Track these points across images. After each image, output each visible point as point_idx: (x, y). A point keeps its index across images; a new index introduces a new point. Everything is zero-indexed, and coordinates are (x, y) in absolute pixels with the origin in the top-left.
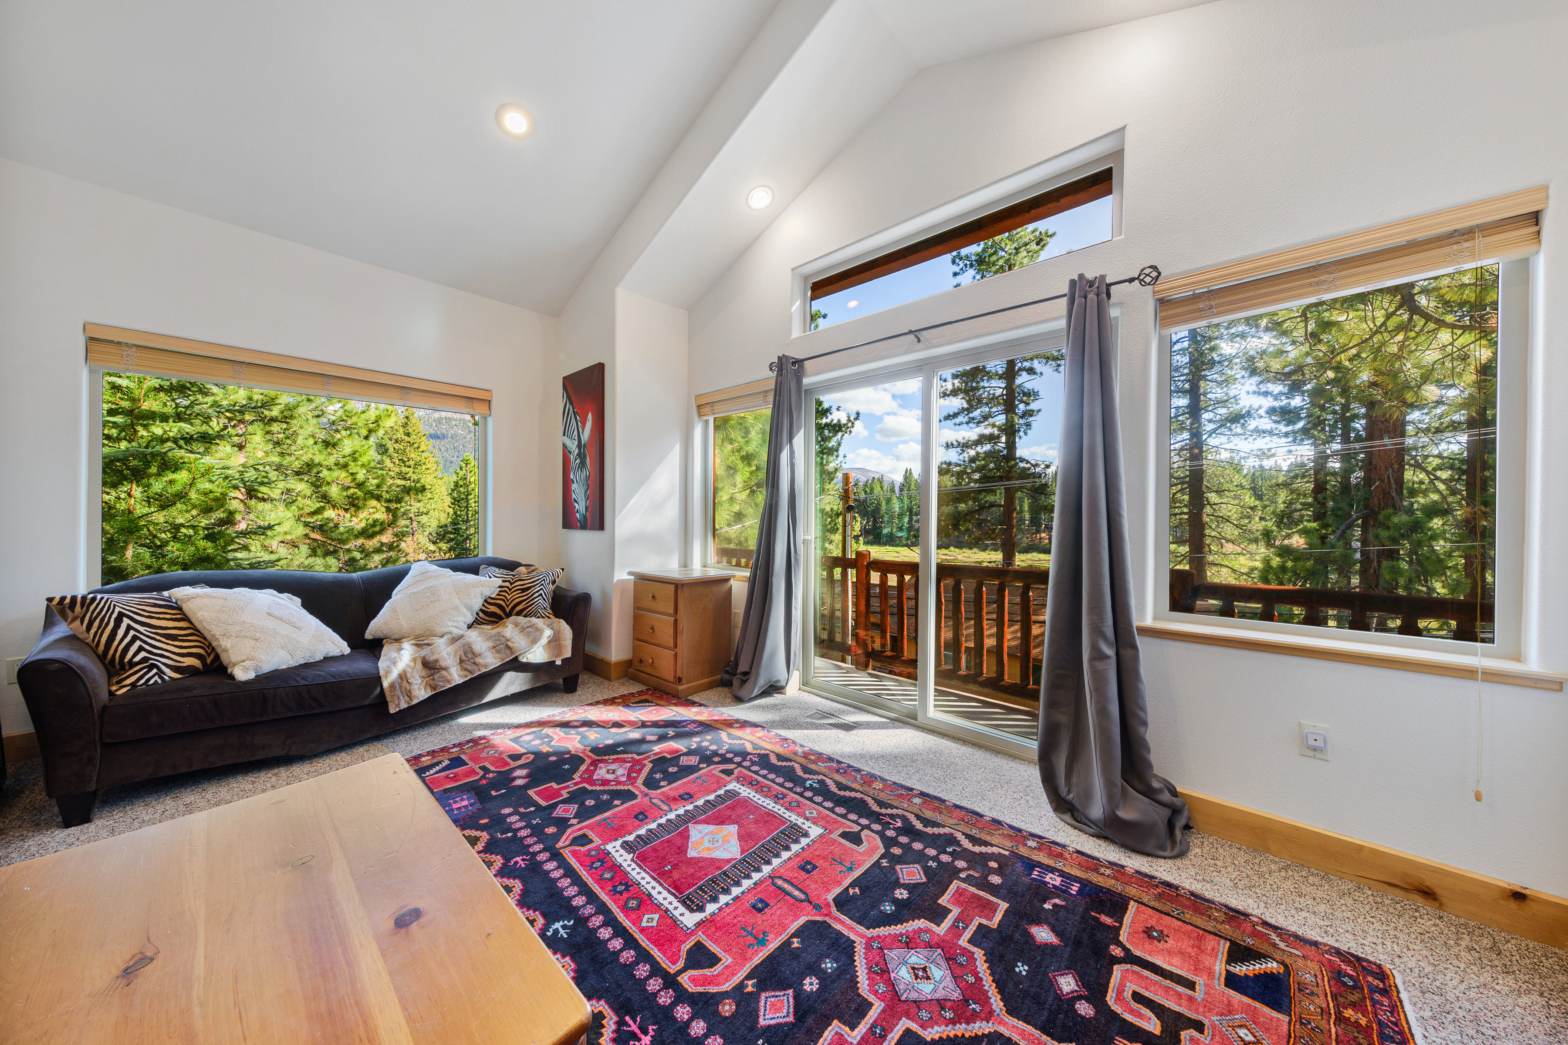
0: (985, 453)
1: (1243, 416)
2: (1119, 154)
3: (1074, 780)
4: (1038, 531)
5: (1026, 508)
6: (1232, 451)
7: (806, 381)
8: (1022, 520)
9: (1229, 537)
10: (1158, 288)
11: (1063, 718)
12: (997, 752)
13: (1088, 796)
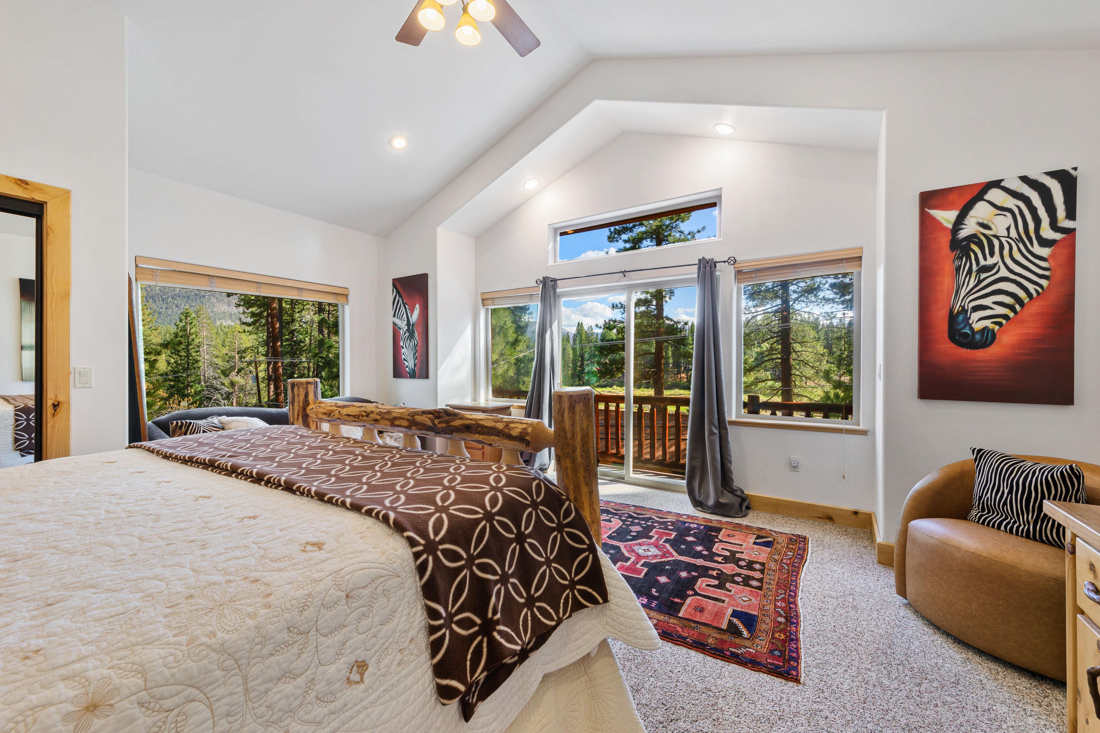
0: (641, 312)
1: (815, 289)
2: (720, 196)
3: (702, 491)
4: (679, 373)
5: (670, 353)
6: (809, 313)
7: (558, 290)
8: (667, 364)
9: (807, 375)
10: (736, 266)
11: (697, 464)
12: (666, 490)
13: (707, 496)
